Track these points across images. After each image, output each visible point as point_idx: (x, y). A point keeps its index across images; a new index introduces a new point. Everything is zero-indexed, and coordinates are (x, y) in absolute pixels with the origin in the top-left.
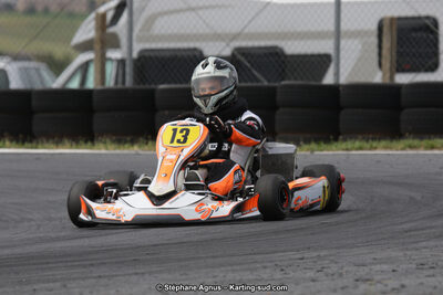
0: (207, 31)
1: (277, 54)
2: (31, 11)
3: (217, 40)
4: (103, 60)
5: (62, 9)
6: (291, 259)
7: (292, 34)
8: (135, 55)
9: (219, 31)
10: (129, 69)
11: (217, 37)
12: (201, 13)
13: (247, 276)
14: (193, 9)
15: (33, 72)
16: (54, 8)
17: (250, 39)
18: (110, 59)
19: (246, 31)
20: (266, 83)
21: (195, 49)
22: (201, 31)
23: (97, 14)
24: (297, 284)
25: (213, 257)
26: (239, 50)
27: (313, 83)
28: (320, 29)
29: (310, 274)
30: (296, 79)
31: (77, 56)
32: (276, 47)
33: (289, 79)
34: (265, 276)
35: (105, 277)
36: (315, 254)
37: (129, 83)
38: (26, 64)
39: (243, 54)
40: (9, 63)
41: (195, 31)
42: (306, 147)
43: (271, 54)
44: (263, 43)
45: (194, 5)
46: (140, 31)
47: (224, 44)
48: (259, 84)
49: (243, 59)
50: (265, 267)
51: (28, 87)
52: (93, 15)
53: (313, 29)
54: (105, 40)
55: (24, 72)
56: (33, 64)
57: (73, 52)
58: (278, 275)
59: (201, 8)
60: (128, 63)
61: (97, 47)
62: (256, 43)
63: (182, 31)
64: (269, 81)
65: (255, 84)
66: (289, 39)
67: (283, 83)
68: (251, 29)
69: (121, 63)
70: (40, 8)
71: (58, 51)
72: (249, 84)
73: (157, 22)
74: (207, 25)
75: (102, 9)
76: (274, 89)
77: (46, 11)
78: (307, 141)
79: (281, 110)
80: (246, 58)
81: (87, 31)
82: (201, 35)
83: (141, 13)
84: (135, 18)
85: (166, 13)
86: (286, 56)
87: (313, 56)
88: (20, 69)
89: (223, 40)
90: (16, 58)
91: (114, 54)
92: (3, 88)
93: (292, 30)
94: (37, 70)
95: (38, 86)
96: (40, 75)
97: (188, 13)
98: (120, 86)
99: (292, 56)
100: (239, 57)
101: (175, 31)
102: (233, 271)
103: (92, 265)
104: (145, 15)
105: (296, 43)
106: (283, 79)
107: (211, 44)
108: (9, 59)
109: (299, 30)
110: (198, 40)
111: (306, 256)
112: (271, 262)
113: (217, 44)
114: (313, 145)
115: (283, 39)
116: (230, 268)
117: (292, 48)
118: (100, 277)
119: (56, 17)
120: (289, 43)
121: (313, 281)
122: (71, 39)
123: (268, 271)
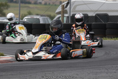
0: (89, 10)
1: (107, 15)
2: (46, 4)
3: (92, 12)
4: (63, 16)
5: (53, 4)
6: (109, 67)
7: (111, 10)
8: (71, 15)
9: (92, 10)
10: (69, 19)
11: (92, 11)
12: (88, 5)
13: (98, 71)
14: (86, 4)
15: (46, 19)
16: (51, 3)
17: (100, 12)
18: (65, 16)
19: (99, 9)
20: (104, 23)
21: (86, 14)
22: (88, 10)
23: (62, 5)
24: (111, 73)
25: (90, 66)
26: (97, 14)
27: (116, 23)
28: (116, 9)
29: (114, 71)
30: (111, 22)
31: (57, 15)
32: (106, 14)
33: (110, 22)
34: (103, 71)
35: (63, 71)
36: (115, 66)
37: (70, 22)
38: (44, 17)
39: (98, 15)
40: (40, 17)
41: (86, 10)
42: (114, 39)
43: (105, 15)
44: (103, 13)
45: (86, 3)
46: (73, 9)
47: (93, 13)
48: (102, 23)
49: (98, 17)
50: (103, 69)
51: (45, 23)
52: (61, 5)
53: (114, 9)
54: (64, 12)
55: (44, 19)
56: (46, 17)
57: (56, 14)
58: (106, 71)
59: (88, 4)
60: (69, 17)
61: (62, 13)
62: (100, 13)
63: (83, 10)
64: (104, 22)
65: (101, 23)
66: (110, 12)
67: (108, 23)
68: (100, 9)
69: (68, 17)
70: (48, 3)
71: (52, 14)
72: (100, 23)
73: (77, 7)
74: (89, 8)
75: (63, 4)
76: (106, 24)
77: (49, 4)
78: (114, 37)
79: (107, 29)
80: (99, 16)
81: (59, 9)
82: (88, 11)
83: (73, 5)
84: (71, 6)
85: (79, 5)
86: (109, 16)
87: (115, 16)
88: (43, 18)
89: (93, 12)
90: (42, 16)
91: (66, 15)
92: (39, 23)
93: (111, 9)
94: (47, 19)
95: (47, 23)
96: (48, 20)
97: (84, 5)
98: (67, 23)
99: (111, 16)
100: (97, 16)
101: (81, 10)
102: (95, 70)
103: (60, 68)
104: (74, 5)
105: (111, 13)
106: (108, 22)
107: (90, 13)
108: (40, 16)
109: (112, 9)
110: (87, 12)
111: (113, 66)
112: (104, 67)
113: (92, 13)
114: (115, 38)
115: (108, 12)
116: (94, 69)
117: (110, 14)
118: (62, 71)
119: (52, 6)
120: (110, 13)
121: (115, 72)
122: (55, 11)
123: (103, 70)
